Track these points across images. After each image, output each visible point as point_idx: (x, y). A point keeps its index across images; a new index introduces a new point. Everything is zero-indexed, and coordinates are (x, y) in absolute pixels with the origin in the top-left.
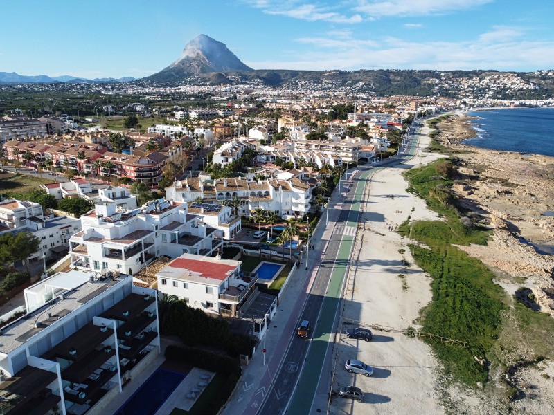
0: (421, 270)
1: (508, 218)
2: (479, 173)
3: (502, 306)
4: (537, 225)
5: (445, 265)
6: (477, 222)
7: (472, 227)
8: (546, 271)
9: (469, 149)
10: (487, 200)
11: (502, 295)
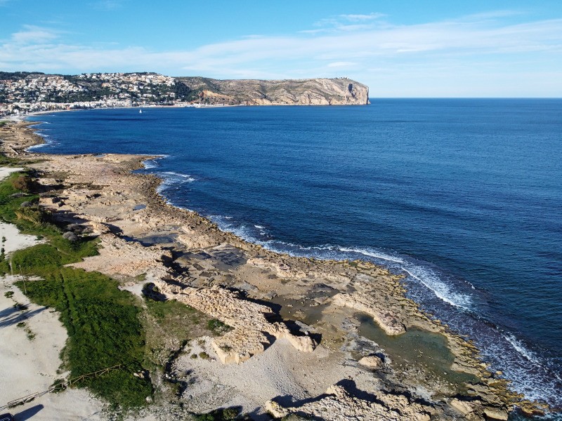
0: (42, 307)
1: (107, 221)
2: (61, 181)
3: (137, 310)
4: (133, 220)
5: (67, 291)
6: (81, 234)
7: (78, 240)
8: (158, 261)
9: (41, 158)
10: (81, 207)
11: (132, 299)
